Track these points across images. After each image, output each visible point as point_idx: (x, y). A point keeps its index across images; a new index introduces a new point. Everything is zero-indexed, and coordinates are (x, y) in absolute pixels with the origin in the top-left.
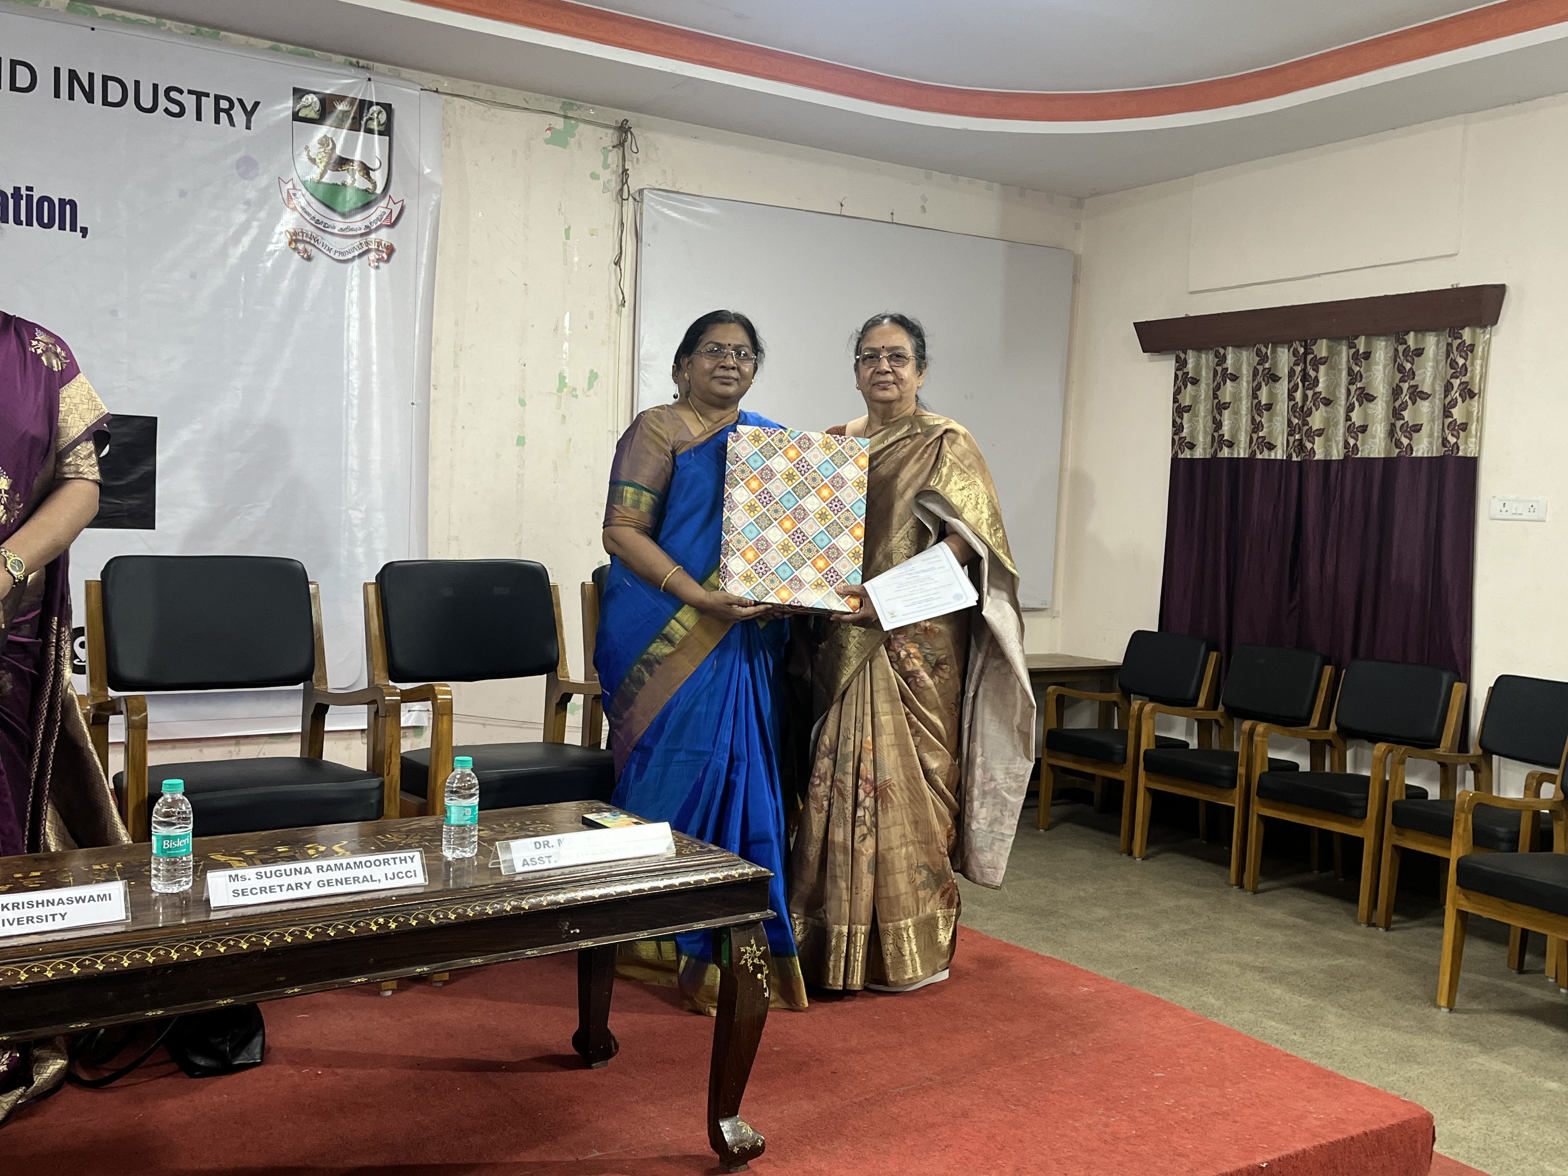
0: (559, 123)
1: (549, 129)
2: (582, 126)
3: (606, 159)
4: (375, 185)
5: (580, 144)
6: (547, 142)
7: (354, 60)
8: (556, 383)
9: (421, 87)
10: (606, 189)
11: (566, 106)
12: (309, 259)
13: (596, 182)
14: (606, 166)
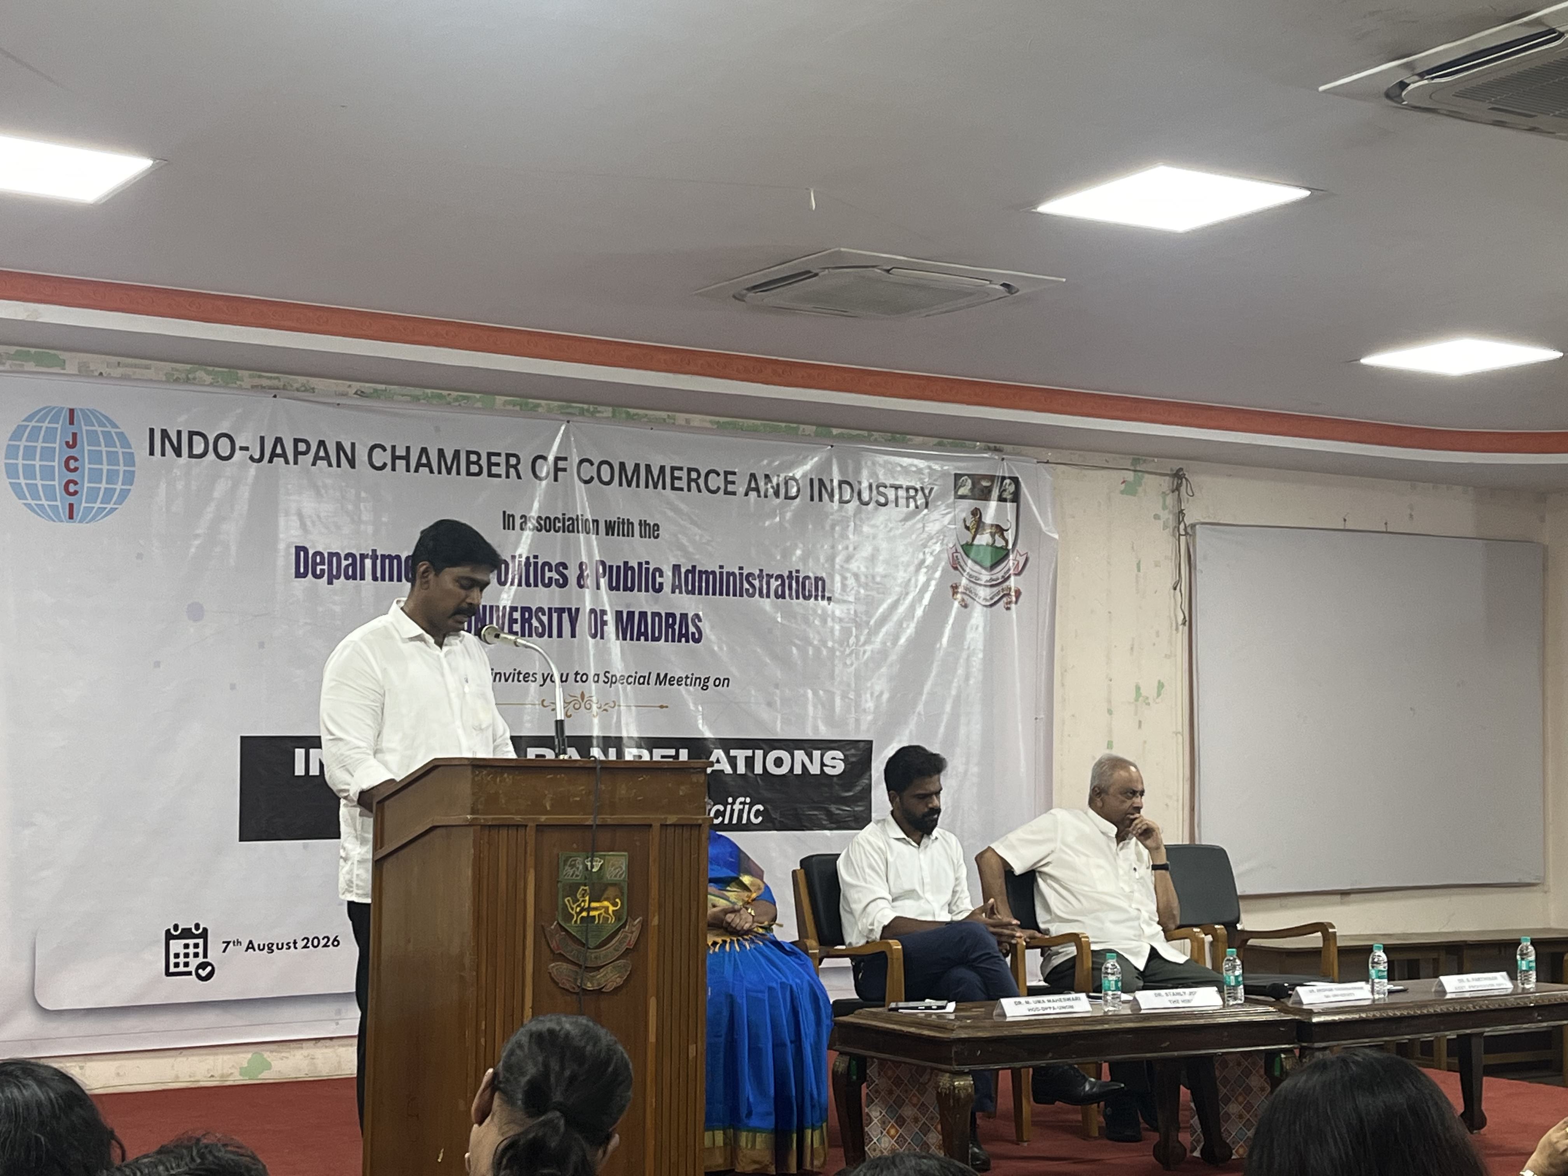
0: (1130, 476)
1: (1124, 482)
2: (1147, 476)
3: (1164, 501)
4: (1007, 542)
5: (1145, 491)
6: (1122, 492)
7: (992, 445)
8: (1133, 695)
9: (1035, 461)
10: (1165, 527)
11: (1136, 461)
12: (966, 606)
13: (1157, 521)
14: (1164, 507)
